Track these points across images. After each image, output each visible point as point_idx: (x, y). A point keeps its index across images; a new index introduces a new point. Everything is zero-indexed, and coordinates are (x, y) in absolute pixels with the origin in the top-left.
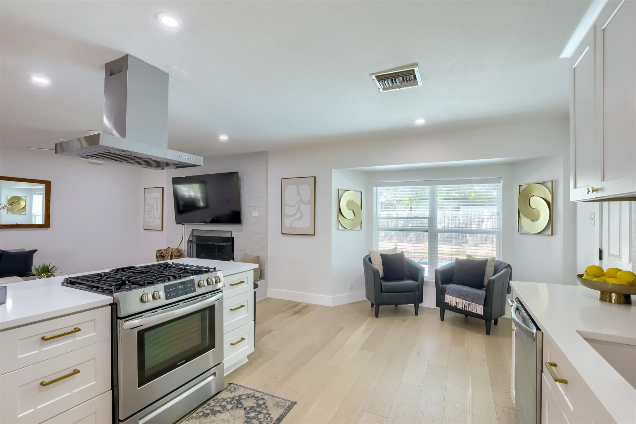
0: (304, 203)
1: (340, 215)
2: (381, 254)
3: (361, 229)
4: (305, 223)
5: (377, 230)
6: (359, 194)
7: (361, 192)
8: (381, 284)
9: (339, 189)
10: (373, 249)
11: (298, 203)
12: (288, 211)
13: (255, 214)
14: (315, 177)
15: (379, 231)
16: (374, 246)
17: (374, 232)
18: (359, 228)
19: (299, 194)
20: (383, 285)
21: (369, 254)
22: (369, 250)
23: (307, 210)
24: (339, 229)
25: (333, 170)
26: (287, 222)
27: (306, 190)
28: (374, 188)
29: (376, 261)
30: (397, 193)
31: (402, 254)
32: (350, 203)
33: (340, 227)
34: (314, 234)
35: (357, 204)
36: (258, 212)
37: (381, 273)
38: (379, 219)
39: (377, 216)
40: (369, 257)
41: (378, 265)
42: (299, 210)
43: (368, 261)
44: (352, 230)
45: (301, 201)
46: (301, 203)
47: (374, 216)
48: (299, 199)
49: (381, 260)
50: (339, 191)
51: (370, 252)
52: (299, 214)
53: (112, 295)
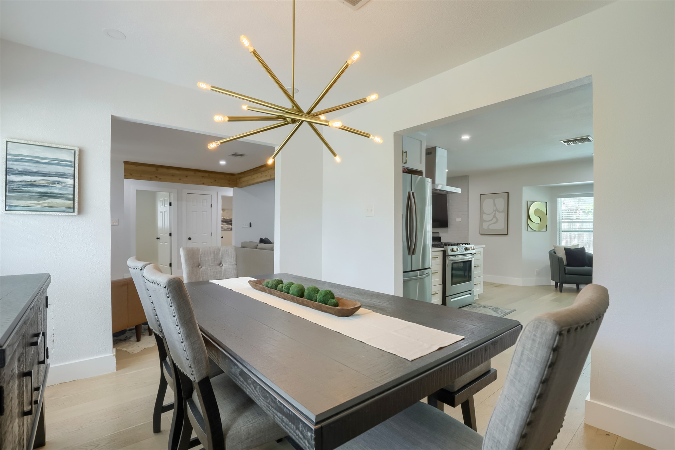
0: (499, 212)
1: (529, 220)
2: (564, 248)
3: (546, 230)
4: (500, 226)
5: (561, 231)
6: (545, 204)
7: (547, 203)
8: (565, 268)
9: (528, 201)
10: (557, 244)
11: (494, 212)
12: (485, 217)
13: (459, 220)
14: (508, 193)
15: (562, 232)
16: (558, 242)
17: (558, 233)
18: (544, 230)
19: (495, 205)
20: (566, 269)
21: (554, 249)
22: (553, 245)
23: (501, 217)
24: (528, 230)
25: (523, 187)
26: (485, 226)
27: (501, 203)
28: (558, 199)
29: (559, 253)
30: (581, 202)
31: (583, 249)
32: (537, 211)
33: (529, 229)
34: (508, 234)
35: (543, 212)
36: (461, 219)
37: (565, 262)
38: (562, 223)
39: (561, 221)
40: (554, 251)
41: (562, 254)
42: (494, 216)
43: (553, 254)
44: (539, 231)
45: (497, 210)
46: (496, 211)
47: (558, 221)
48: (495, 209)
49: (565, 252)
50: (529, 202)
51: (555, 247)
52: (495, 220)
53: (443, 247)
